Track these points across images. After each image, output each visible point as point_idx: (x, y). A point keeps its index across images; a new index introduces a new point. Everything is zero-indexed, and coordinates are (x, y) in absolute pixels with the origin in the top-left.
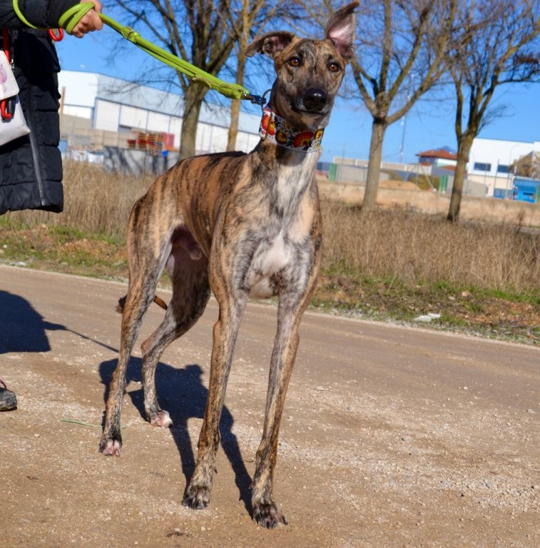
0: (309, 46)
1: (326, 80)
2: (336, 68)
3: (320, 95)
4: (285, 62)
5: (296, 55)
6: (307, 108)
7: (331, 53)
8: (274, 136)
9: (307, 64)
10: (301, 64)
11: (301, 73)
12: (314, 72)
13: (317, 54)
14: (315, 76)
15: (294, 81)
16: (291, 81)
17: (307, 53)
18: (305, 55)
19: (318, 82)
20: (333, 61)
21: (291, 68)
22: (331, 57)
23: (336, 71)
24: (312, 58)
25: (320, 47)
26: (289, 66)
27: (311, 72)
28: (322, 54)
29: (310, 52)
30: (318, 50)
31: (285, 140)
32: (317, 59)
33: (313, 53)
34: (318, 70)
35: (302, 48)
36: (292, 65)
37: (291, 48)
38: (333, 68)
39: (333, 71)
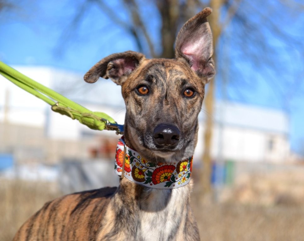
0: (157, 70)
1: (179, 110)
2: (192, 93)
3: (170, 131)
4: (133, 90)
5: (145, 82)
6: (157, 146)
7: (184, 77)
8: (130, 173)
9: (157, 93)
10: (150, 92)
11: (151, 102)
12: (164, 102)
13: (168, 79)
14: (165, 107)
15: (143, 113)
16: (140, 114)
17: (157, 78)
18: (155, 81)
19: (169, 115)
20: (187, 85)
21: (139, 97)
22: (184, 82)
23: (192, 97)
24: (163, 85)
25: (171, 71)
26: (136, 95)
27: (161, 102)
28: (174, 79)
29: (160, 78)
30: (168, 74)
31: (142, 176)
32: (168, 86)
33: (164, 79)
34: (169, 100)
35: (150, 73)
36: (140, 94)
37: (138, 73)
38: (188, 93)
39: (188, 97)
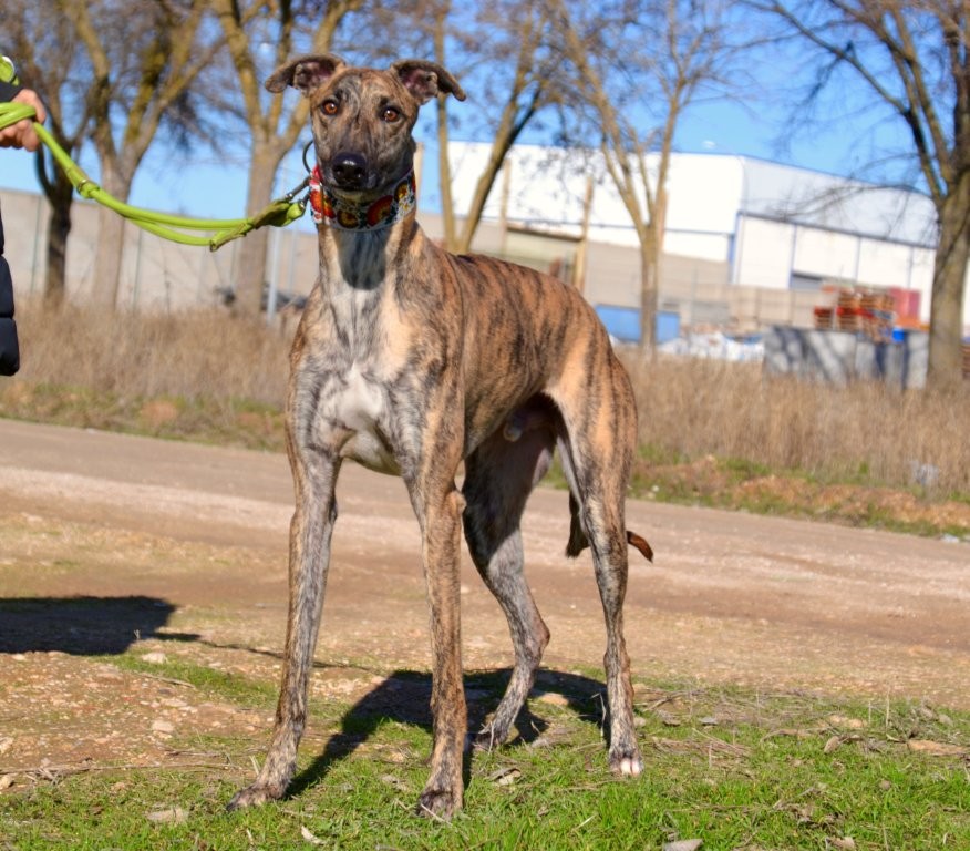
0: (351, 83)
1: (373, 137)
2: (394, 114)
3: (352, 163)
4: (319, 106)
5: (333, 97)
7: (386, 94)
9: (347, 113)
10: (338, 111)
11: (338, 125)
12: (353, 125)
13: (363, 95)
14: (354, 132)
15: (329, 139)
17: (348, 95)
18: (344, 97)
19: (355, 142)
20: (388, 104)
21: (325, 117)
22: (384, 101)
23: (395, 120)
24: (355, 102)
25: (369, 85)
26: (321, 114)
27: (350, 125)
28: (371, 95)
29: (353, 94)
30: (365, 89)
32: (363, 103)
33: (359, 95)
34: (361, 122)
35: (341, 86)
36: (326, 113)
38: (390, 115)
39: (389, 121)
